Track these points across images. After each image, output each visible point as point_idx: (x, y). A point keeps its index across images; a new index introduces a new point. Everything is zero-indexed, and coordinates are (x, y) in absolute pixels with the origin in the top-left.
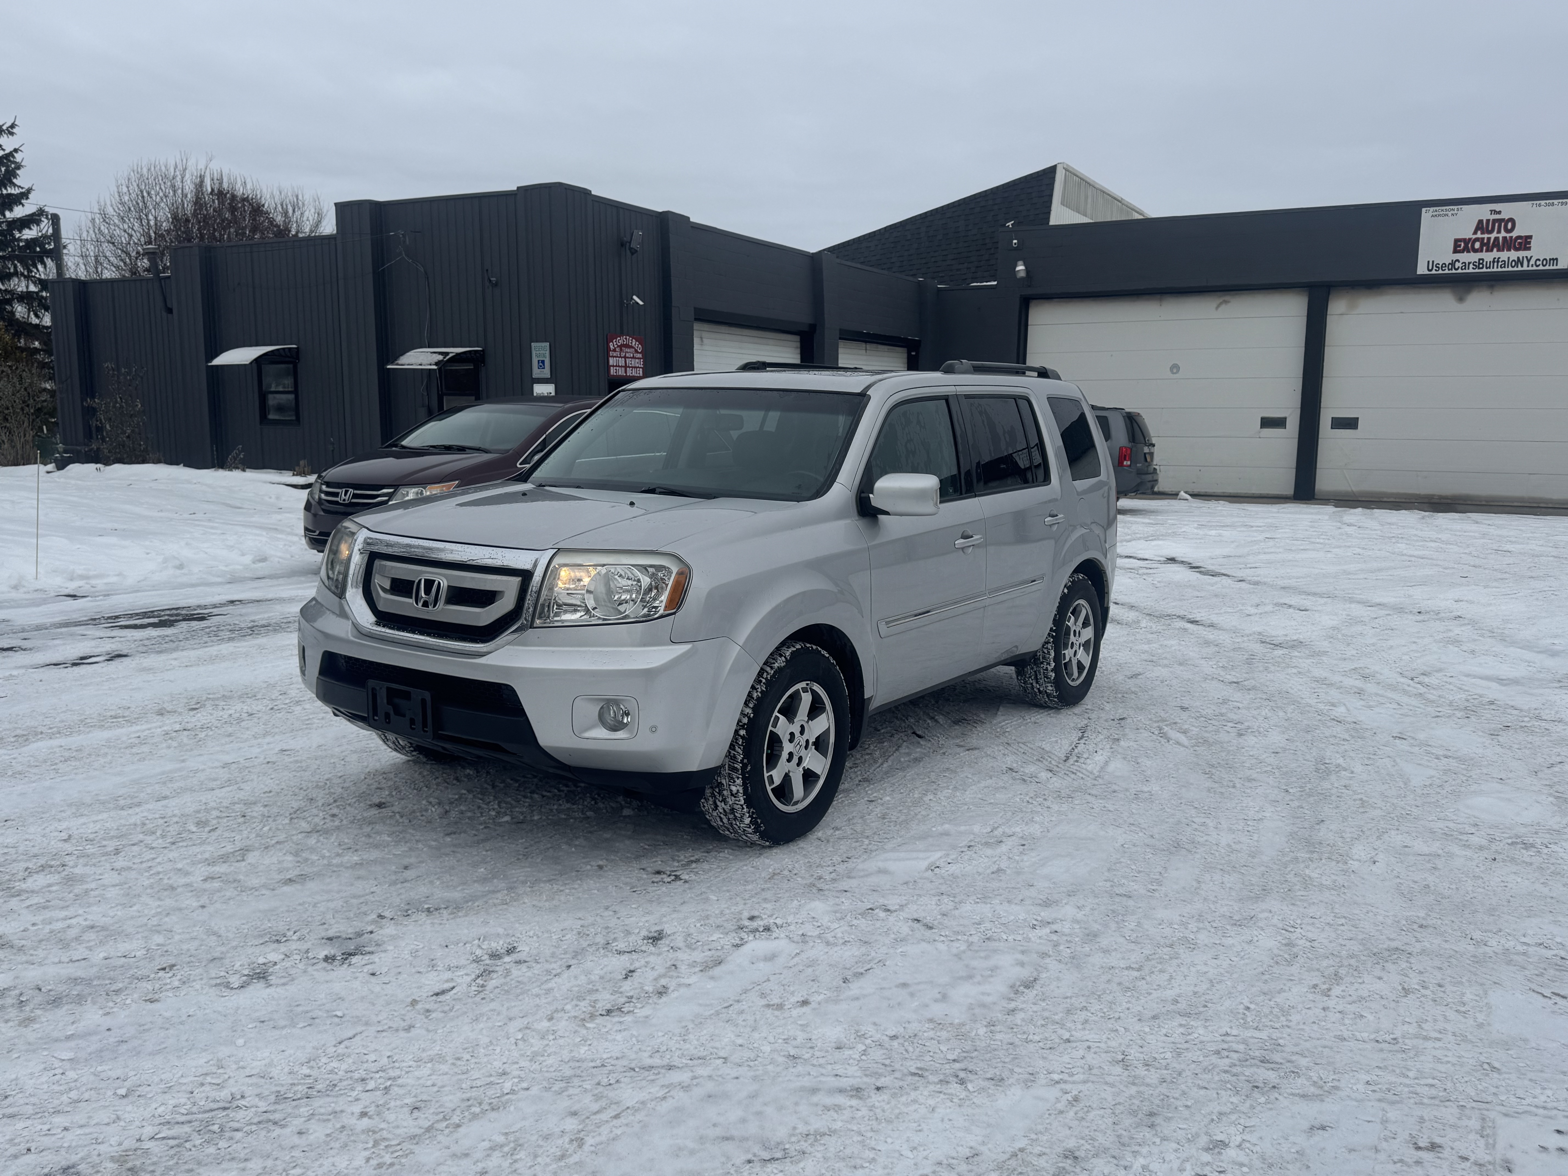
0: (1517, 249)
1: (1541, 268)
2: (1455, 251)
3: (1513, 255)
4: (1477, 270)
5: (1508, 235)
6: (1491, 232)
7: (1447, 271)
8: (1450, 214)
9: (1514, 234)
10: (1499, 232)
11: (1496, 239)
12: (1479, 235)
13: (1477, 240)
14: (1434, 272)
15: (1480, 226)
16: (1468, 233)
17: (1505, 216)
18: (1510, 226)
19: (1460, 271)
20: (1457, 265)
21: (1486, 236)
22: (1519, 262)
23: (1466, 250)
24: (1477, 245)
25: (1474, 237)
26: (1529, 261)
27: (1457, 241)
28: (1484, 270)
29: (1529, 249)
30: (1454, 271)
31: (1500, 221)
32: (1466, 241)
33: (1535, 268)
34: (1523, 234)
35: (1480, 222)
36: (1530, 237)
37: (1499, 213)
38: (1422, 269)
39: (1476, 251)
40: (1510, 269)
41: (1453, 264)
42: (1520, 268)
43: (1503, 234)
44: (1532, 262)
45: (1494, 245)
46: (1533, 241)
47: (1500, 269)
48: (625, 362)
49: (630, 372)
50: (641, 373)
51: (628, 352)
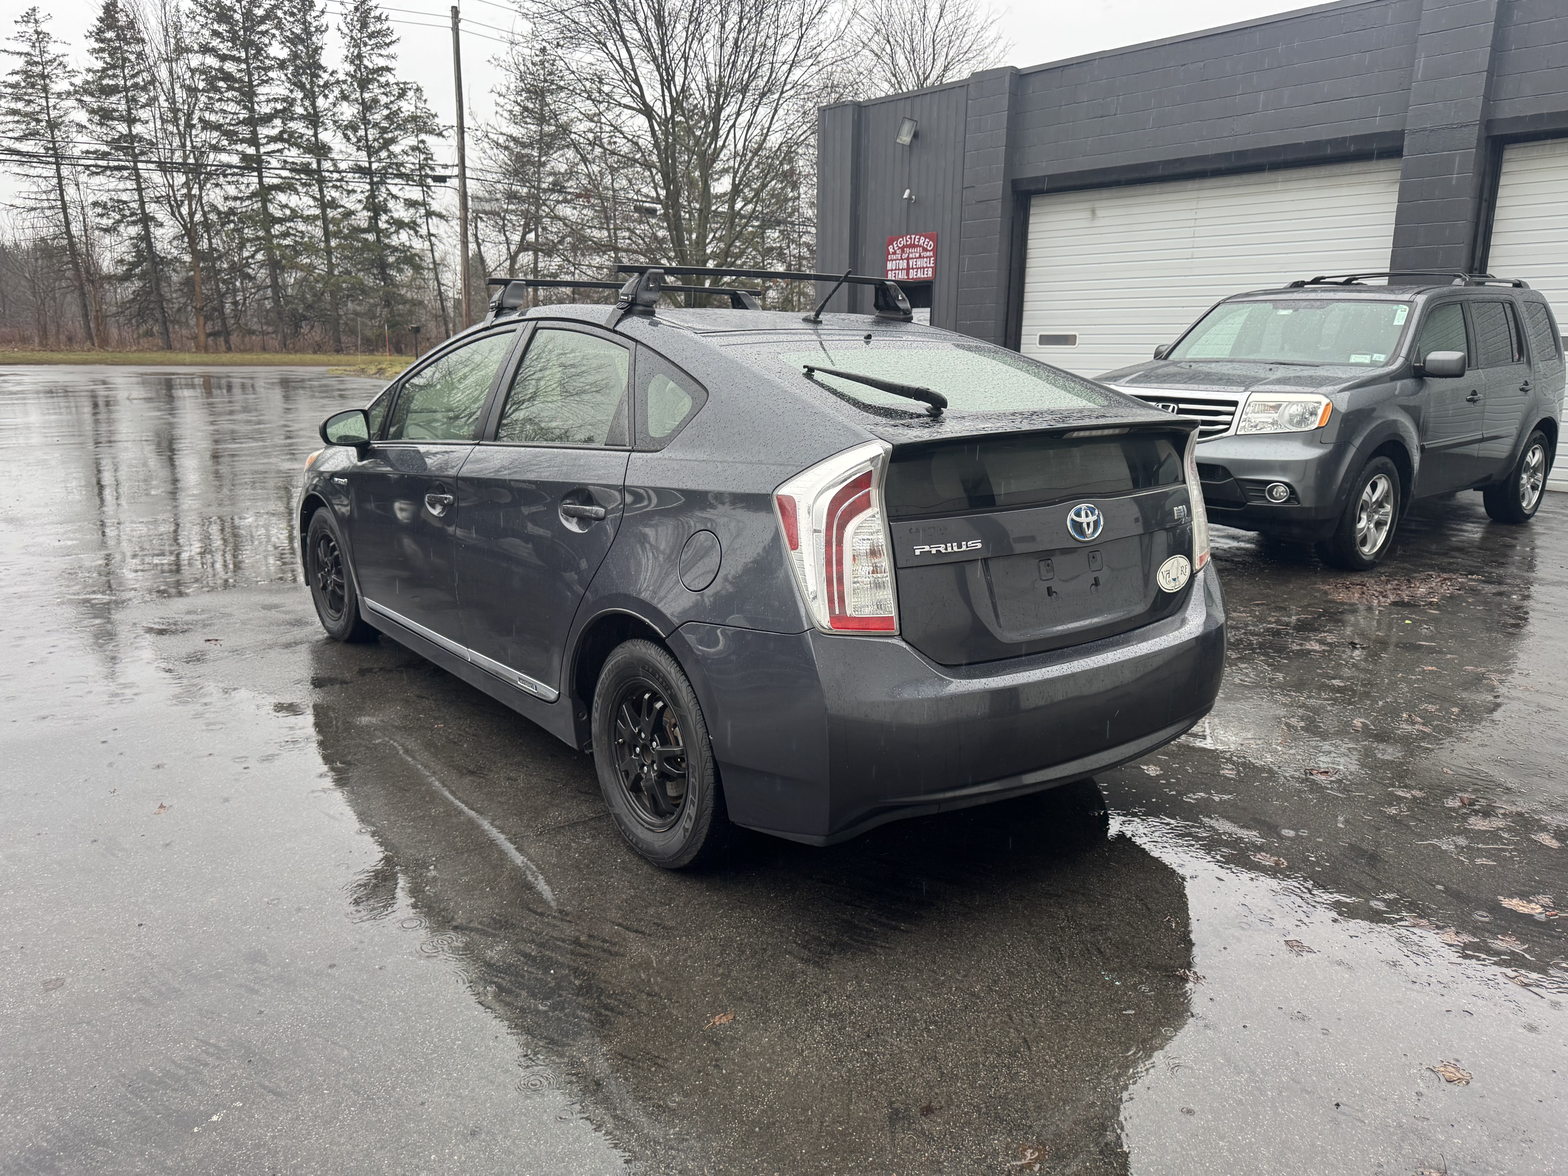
48: (908, 264)
49: (913, 274)
50: (930, 273)
51: (914, 253)
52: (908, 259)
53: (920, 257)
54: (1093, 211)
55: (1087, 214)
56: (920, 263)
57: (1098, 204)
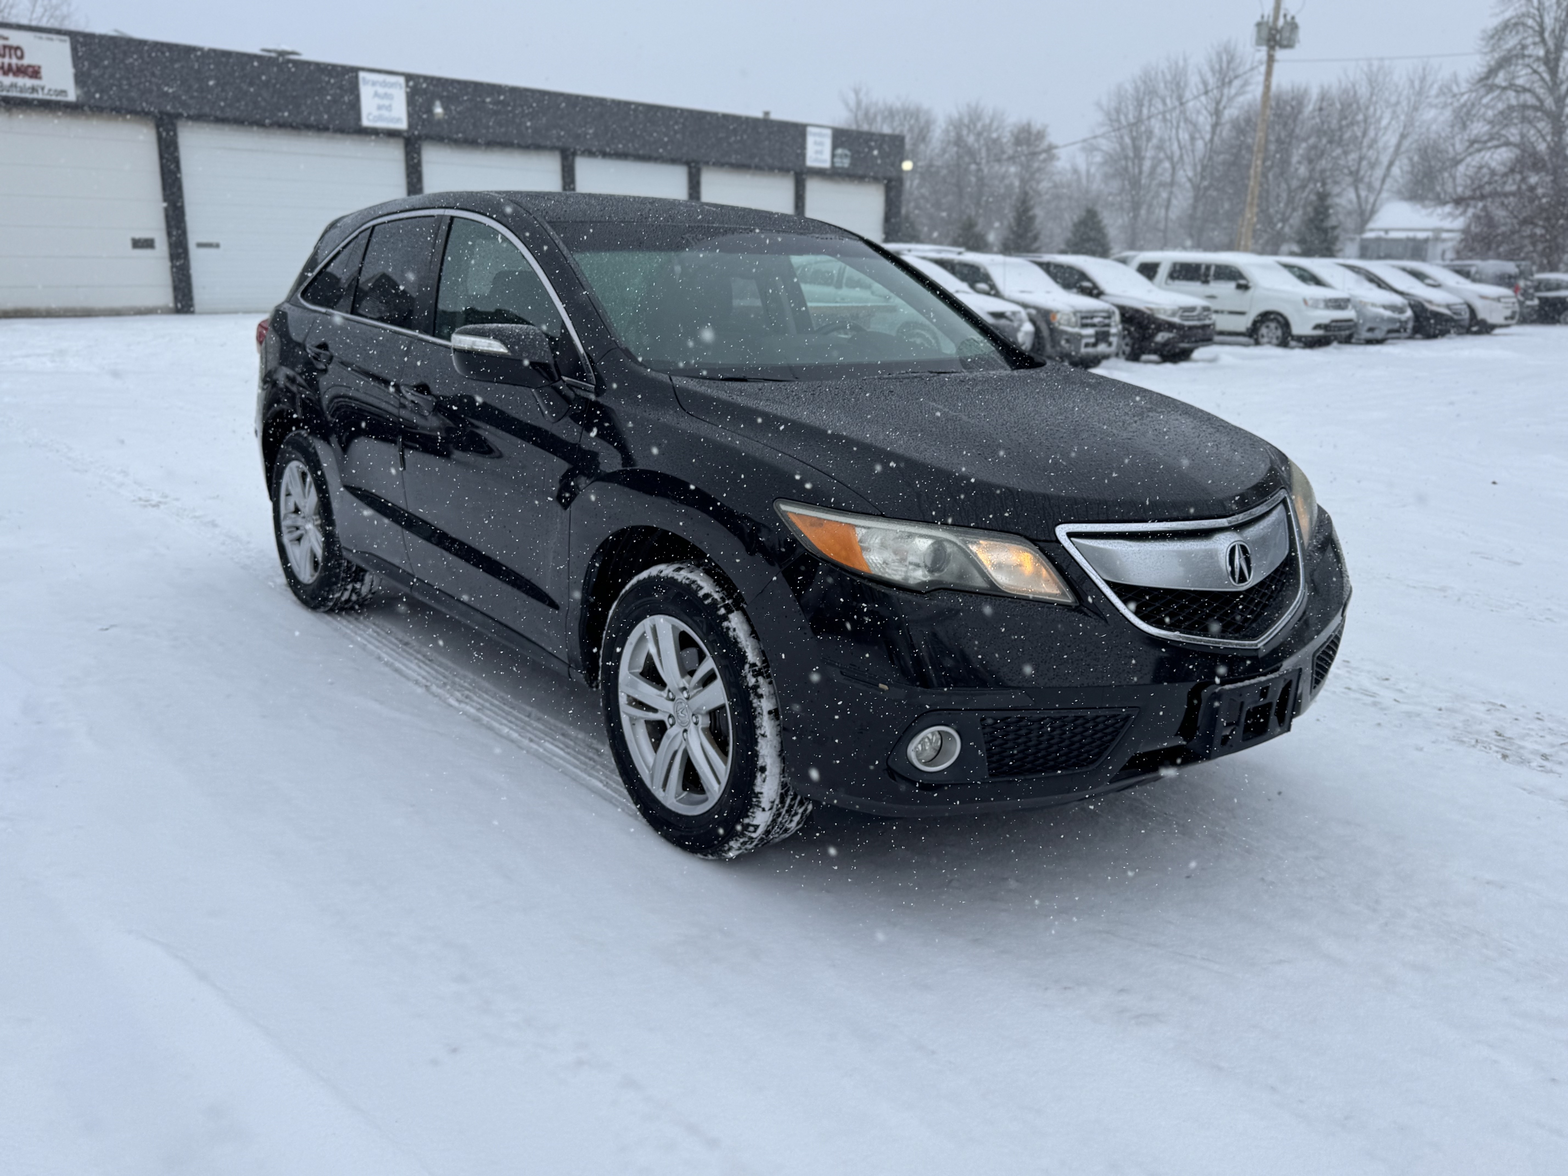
0: (31, 77)
1: (54, 97)
3: (28, 82)
5: (20, 62)
9: (26, 62)
10: (10, 57)
11: (9, 64)
17: (13, 43)
18: (19, 53)
22: (34, 89)
26: (43, 89)
29: (40, 78)
31: (9, 47)
33: (49, 97)
34: (33, 63)
36: (39, 67)
37: (8, 39)
40: (28, 95)
42: (36, 96)
43: (15, 60)
44: (46, 91)
45: (9, 70)
46: (42, 71)
47: (18, 94)
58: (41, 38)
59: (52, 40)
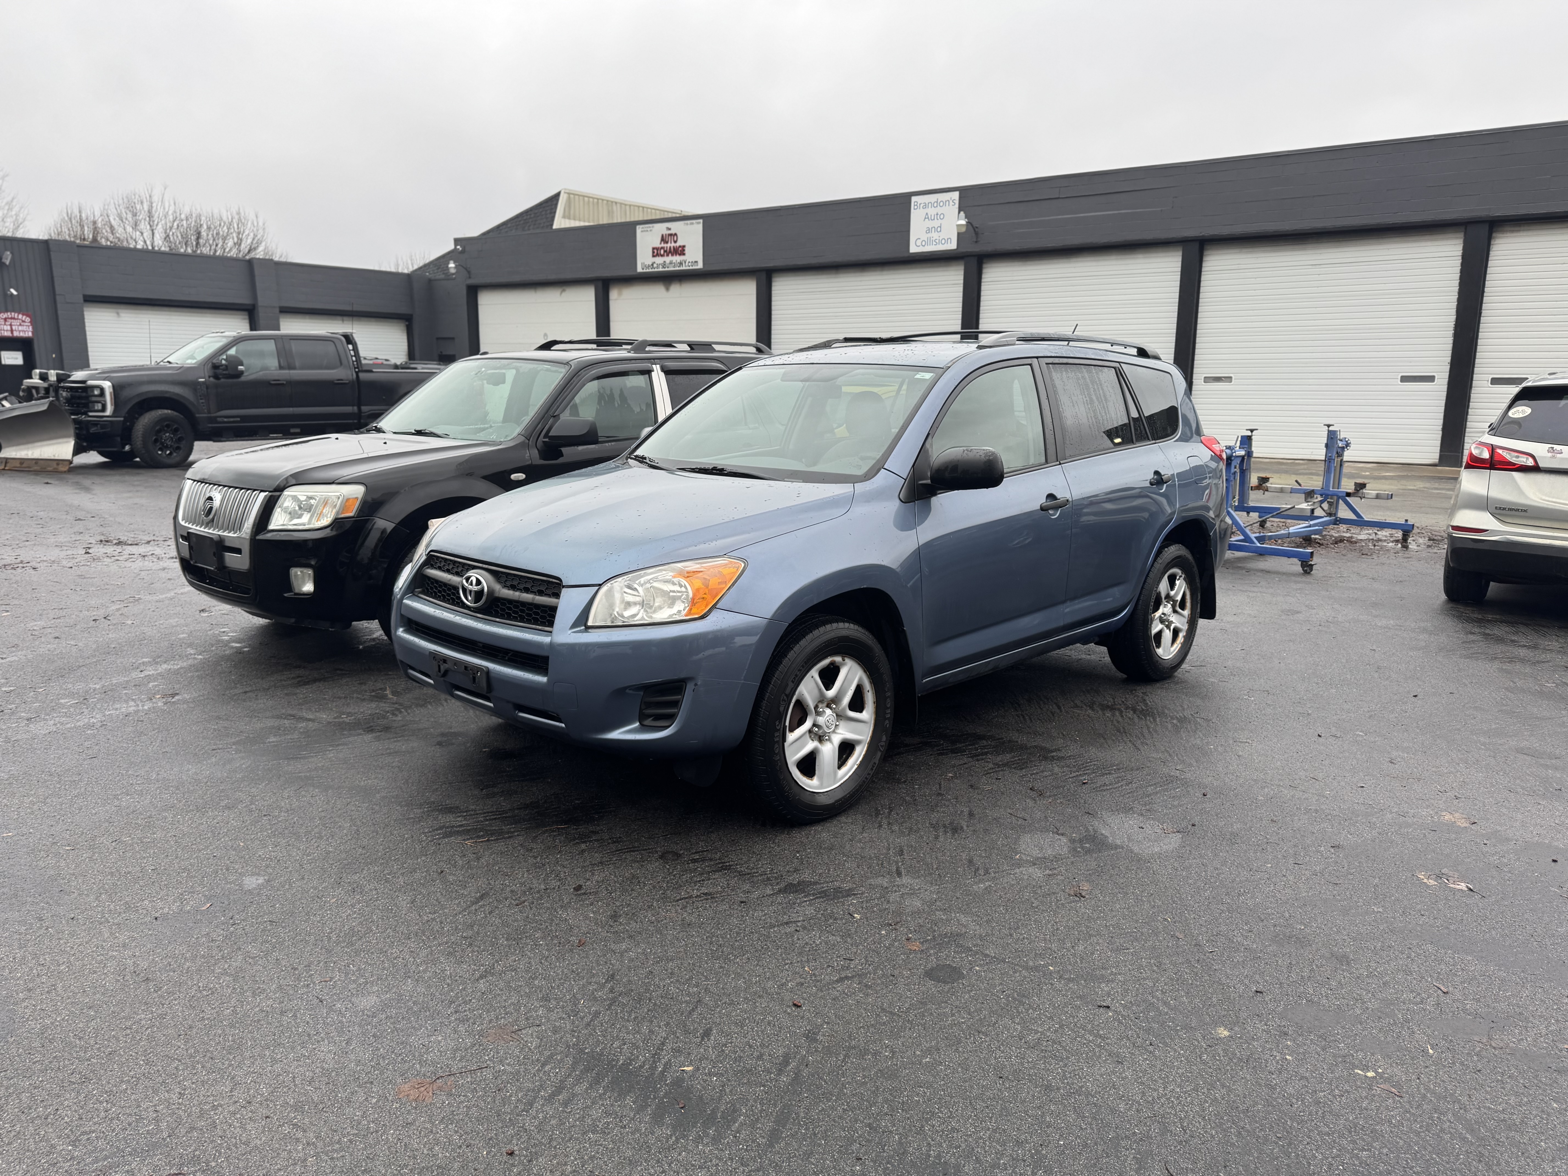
0: (680, 255)
1: (691, 268)
2: (653, 256)
3: (677, 259)
4: (663, 269)
5: (675, 245)
6: (667, 243)
7: (650, 270)
8: (649, 229)
9: (678, 244)
10: (671, 242)
11: (670, 247)
12: (663, 245)
13: (662, 248)
14: (645, 271)
15: (663, 239)
16: (657, 243)
17: (672, 232)
18: (675, 238)
19: (656, 270)
20: (655, 265)
21: (665, 245)
22: (681, 264)
23: (658, 255)
24: (662, 252)
25: (660, 246)
26: (687, 263)
27: (653, 249)
28: (666, 269)
29: (685, 254)
30: (653, 270)
31: (671, 235)
32: (657, 249)
33: (688, 268)
34: (682, 244)
35: (663, 236)
36: (685, 246)
37: (670, 229)
38: (639, 270)
39: (662, 256)
40: (677, 268)
41: (652, 265)
42: (681, 268)
43: (673, 244)
45: (670, 252)
46: (686, 249)
47: (673, 269)
48: (11, 328)
49: (16, 334)
50: (30, 334)
51: (14, 322)
52: (11, 325)
53: (20, 325)
54: (118, 313)
55: (115, 315)
56: (20, 328)
57: (120, 311)
58: (687, 224)
59: (692, 224)
